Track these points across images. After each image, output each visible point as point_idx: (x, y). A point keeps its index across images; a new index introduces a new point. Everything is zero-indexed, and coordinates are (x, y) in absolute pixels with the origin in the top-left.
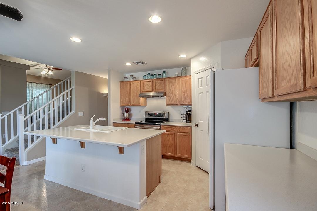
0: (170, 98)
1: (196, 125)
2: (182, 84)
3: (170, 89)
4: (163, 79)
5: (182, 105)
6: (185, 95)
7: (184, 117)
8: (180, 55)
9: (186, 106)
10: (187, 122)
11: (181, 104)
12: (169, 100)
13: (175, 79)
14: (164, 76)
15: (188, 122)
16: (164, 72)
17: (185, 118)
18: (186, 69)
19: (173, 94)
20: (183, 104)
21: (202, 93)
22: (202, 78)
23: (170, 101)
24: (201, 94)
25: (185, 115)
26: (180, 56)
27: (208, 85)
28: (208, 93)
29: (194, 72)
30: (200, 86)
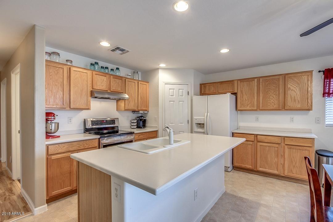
0: (129, 102)
2: (140, 88)
6: (142, 100)
9: (142, 112)
13: (134, 82)
16: (118, 69)
19: (132, 98)
20: (141, 109)
22: (174, 89)
23: (129, 105)
27: (181, 96)
28: (180, 102)
29: (164, 82)
30: (171, 96)
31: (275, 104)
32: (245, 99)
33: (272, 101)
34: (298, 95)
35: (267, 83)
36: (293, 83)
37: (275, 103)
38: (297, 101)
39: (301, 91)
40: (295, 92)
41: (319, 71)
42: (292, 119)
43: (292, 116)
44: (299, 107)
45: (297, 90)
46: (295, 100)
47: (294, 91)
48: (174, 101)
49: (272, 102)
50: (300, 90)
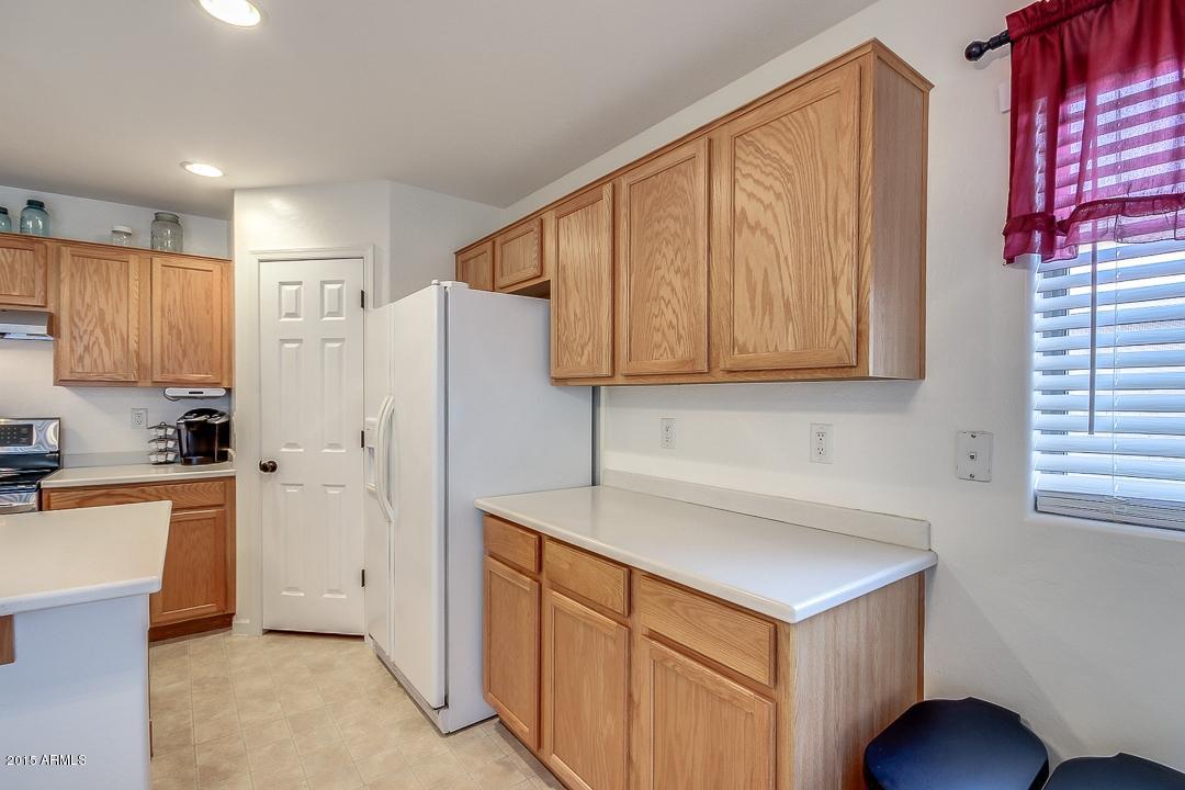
0: (86, 348)
1: (270, 468)
2: (165, 286)
3: (88, 299)
4: (28, 241)
5: (163, 385)
6: (179, 338)
7: (165, 438)
8: (189, 163)
9: (185, 392)
10: (188, 462)
11: (157, 378)
12: (81, 359)
13: (124, 257)
14: (34, 224)
15: (194, 459)
16: (35, 205)
17: (171, 444)
18: (177, 222)
19: (105, 332)
20: (170, 377)
21: (300, 341)
22: (300, 283)
23: (87, 361)
24: (296, 345)
25: (170, 432)
26: (188, 167)
27: (331, 314)
28: (329, 345)
29: (254, 253)
30: (288, 315)
31: (679, 337)
32: (575, 315)
33: (669, 315)
34: (782, 259)
35: (649, 201)
36: (757, 175)
37: (682, 332)
38: (778, 304)
39: (798, 228)
40: (771, 238)
41: (975, 52)
42: (821, 435)
43: (821, 418)
44: (791, 348)
45: (781, 220)
46: (768, 303)
47: (765, 231)
48: (301, 340)
49: (670, 325)
50: (797, 221)
